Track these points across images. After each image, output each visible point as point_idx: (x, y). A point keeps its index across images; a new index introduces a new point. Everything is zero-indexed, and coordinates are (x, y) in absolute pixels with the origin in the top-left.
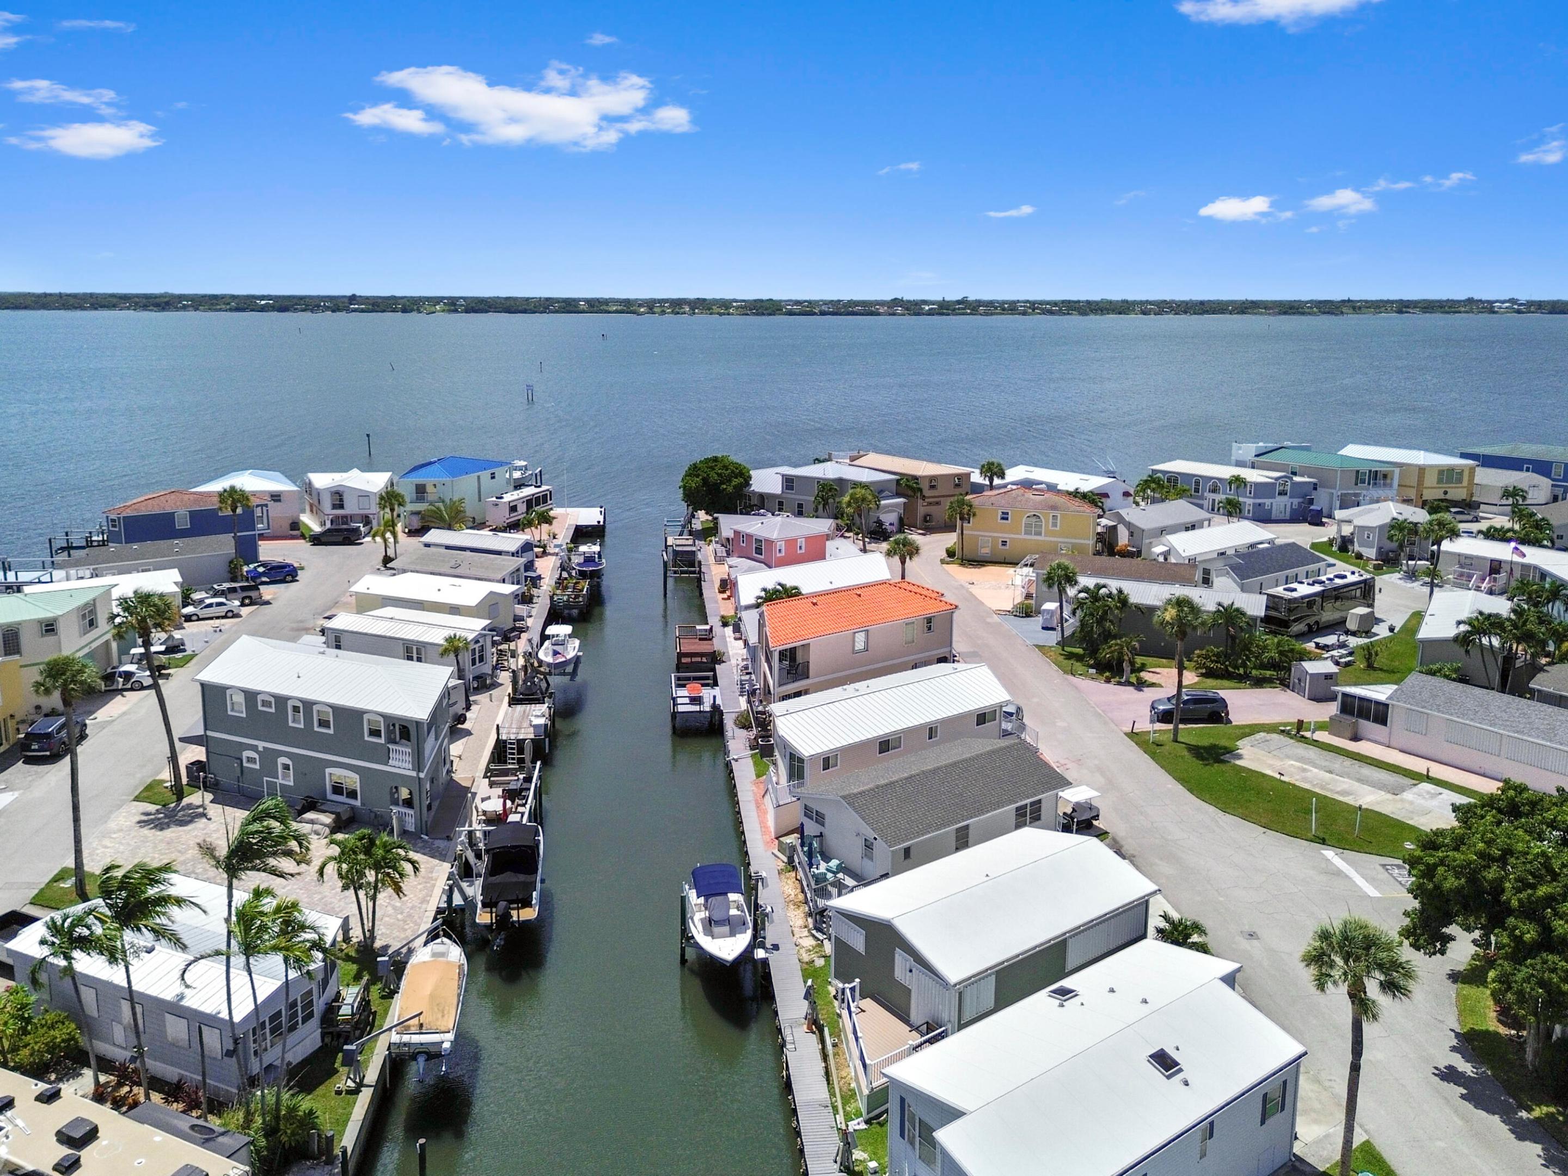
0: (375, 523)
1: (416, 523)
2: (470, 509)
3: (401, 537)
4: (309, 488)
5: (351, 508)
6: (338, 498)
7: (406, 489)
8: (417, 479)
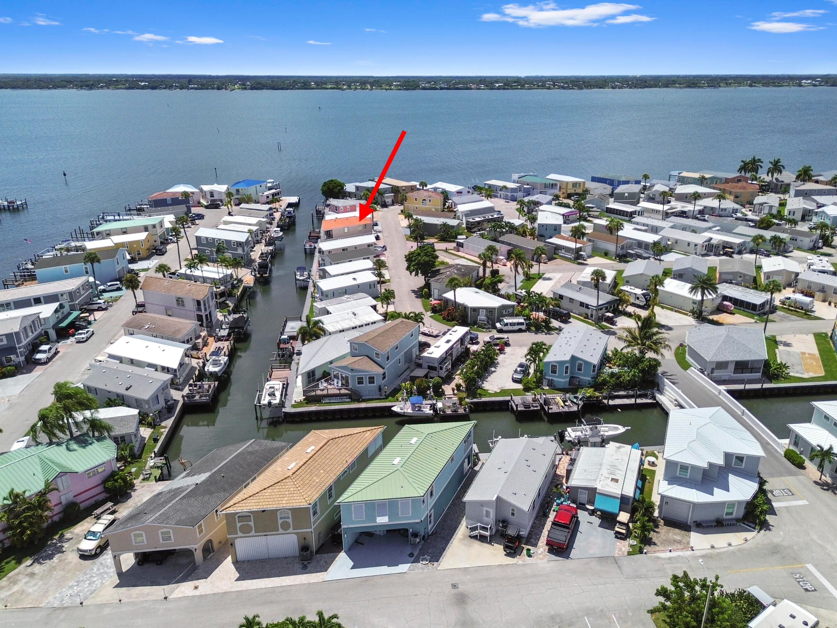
0: (224, 202)
1: (237, 202)
2: (254, 197)
3: (233, 206)
4: (201, 190)
5: (216, 197)
6: (212, 194)
7: (233, 191)
8: (236, 187)
